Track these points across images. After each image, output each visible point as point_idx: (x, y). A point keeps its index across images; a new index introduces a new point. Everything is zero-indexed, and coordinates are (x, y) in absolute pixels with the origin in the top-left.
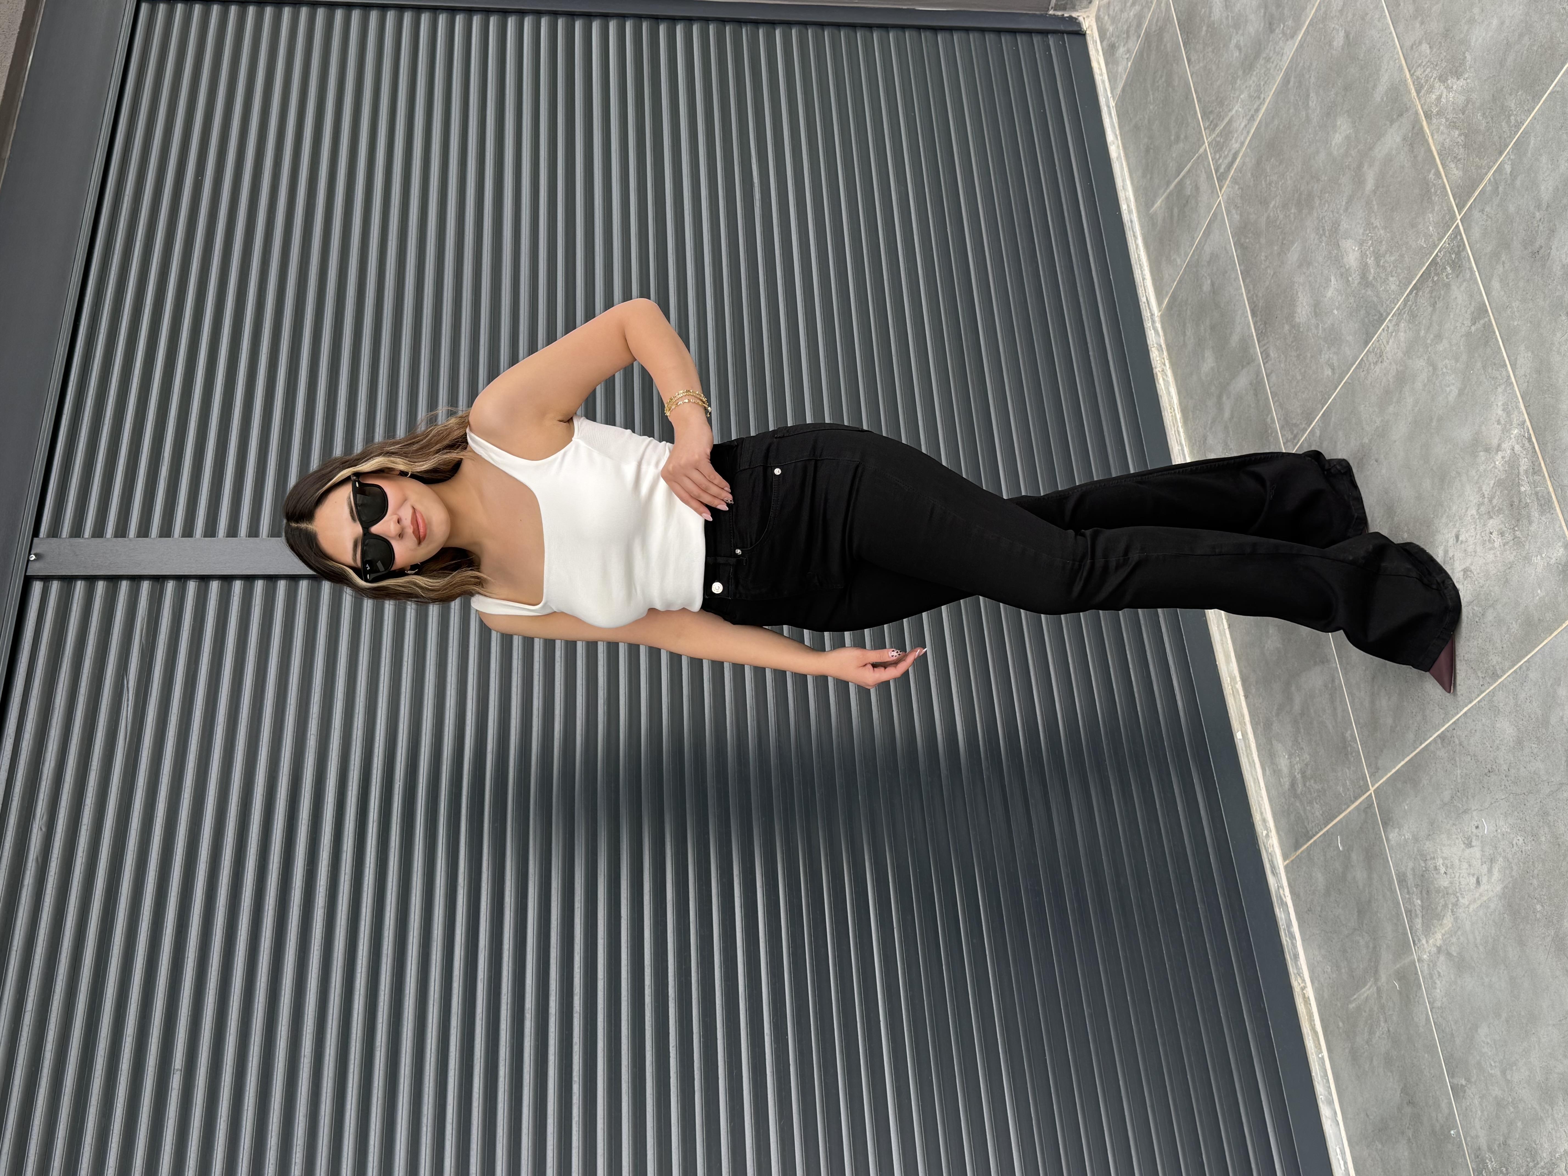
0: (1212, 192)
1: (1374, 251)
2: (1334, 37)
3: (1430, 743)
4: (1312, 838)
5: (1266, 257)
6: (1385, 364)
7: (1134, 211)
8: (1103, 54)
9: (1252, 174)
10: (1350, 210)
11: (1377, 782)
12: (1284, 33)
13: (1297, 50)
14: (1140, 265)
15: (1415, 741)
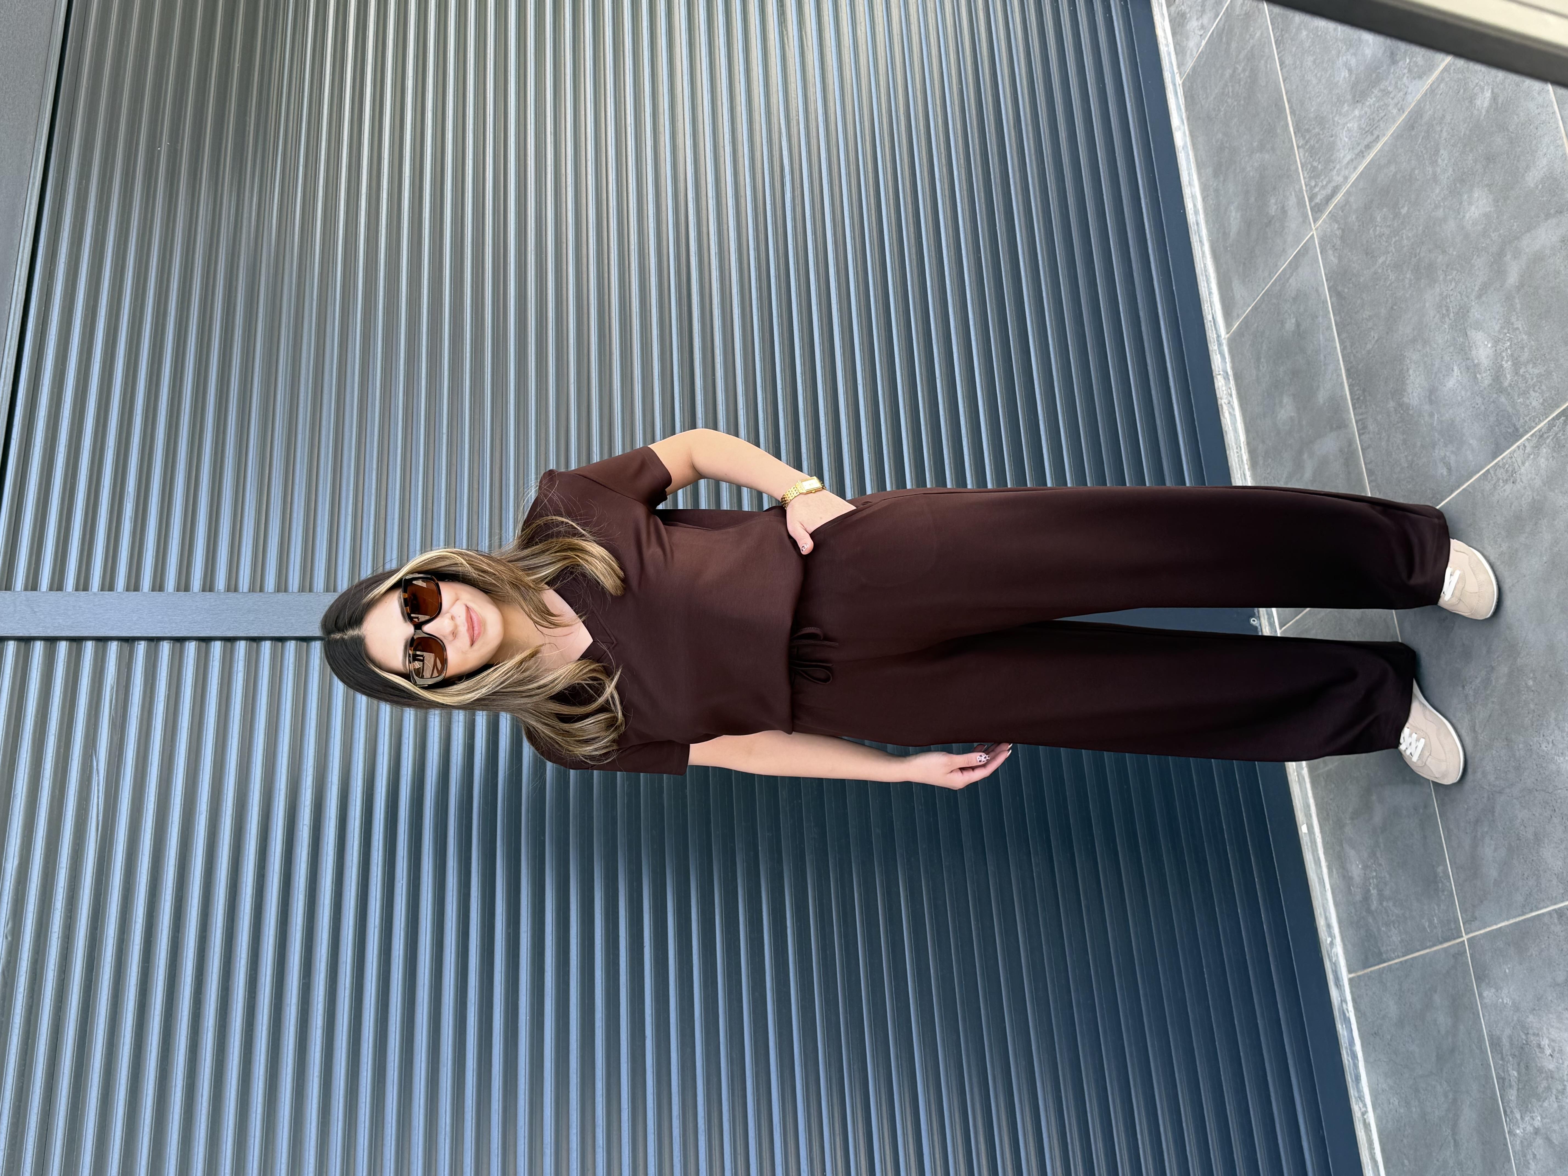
0: (1304, 222)
1: (1512, 355)
2: (1476, 94)
3: (1543, 914)
4: (1385, 962)
5: (1369, 316)
6: (1519, 487)
7: (1201, 211)
8: (1170, 21)
9: (1357, 218)
10: (1484, 299)
11: (1472, 932)
12: (1410, 71)
13: (1426, 94)
14: (1206, 276)
15: (1524, 906)
